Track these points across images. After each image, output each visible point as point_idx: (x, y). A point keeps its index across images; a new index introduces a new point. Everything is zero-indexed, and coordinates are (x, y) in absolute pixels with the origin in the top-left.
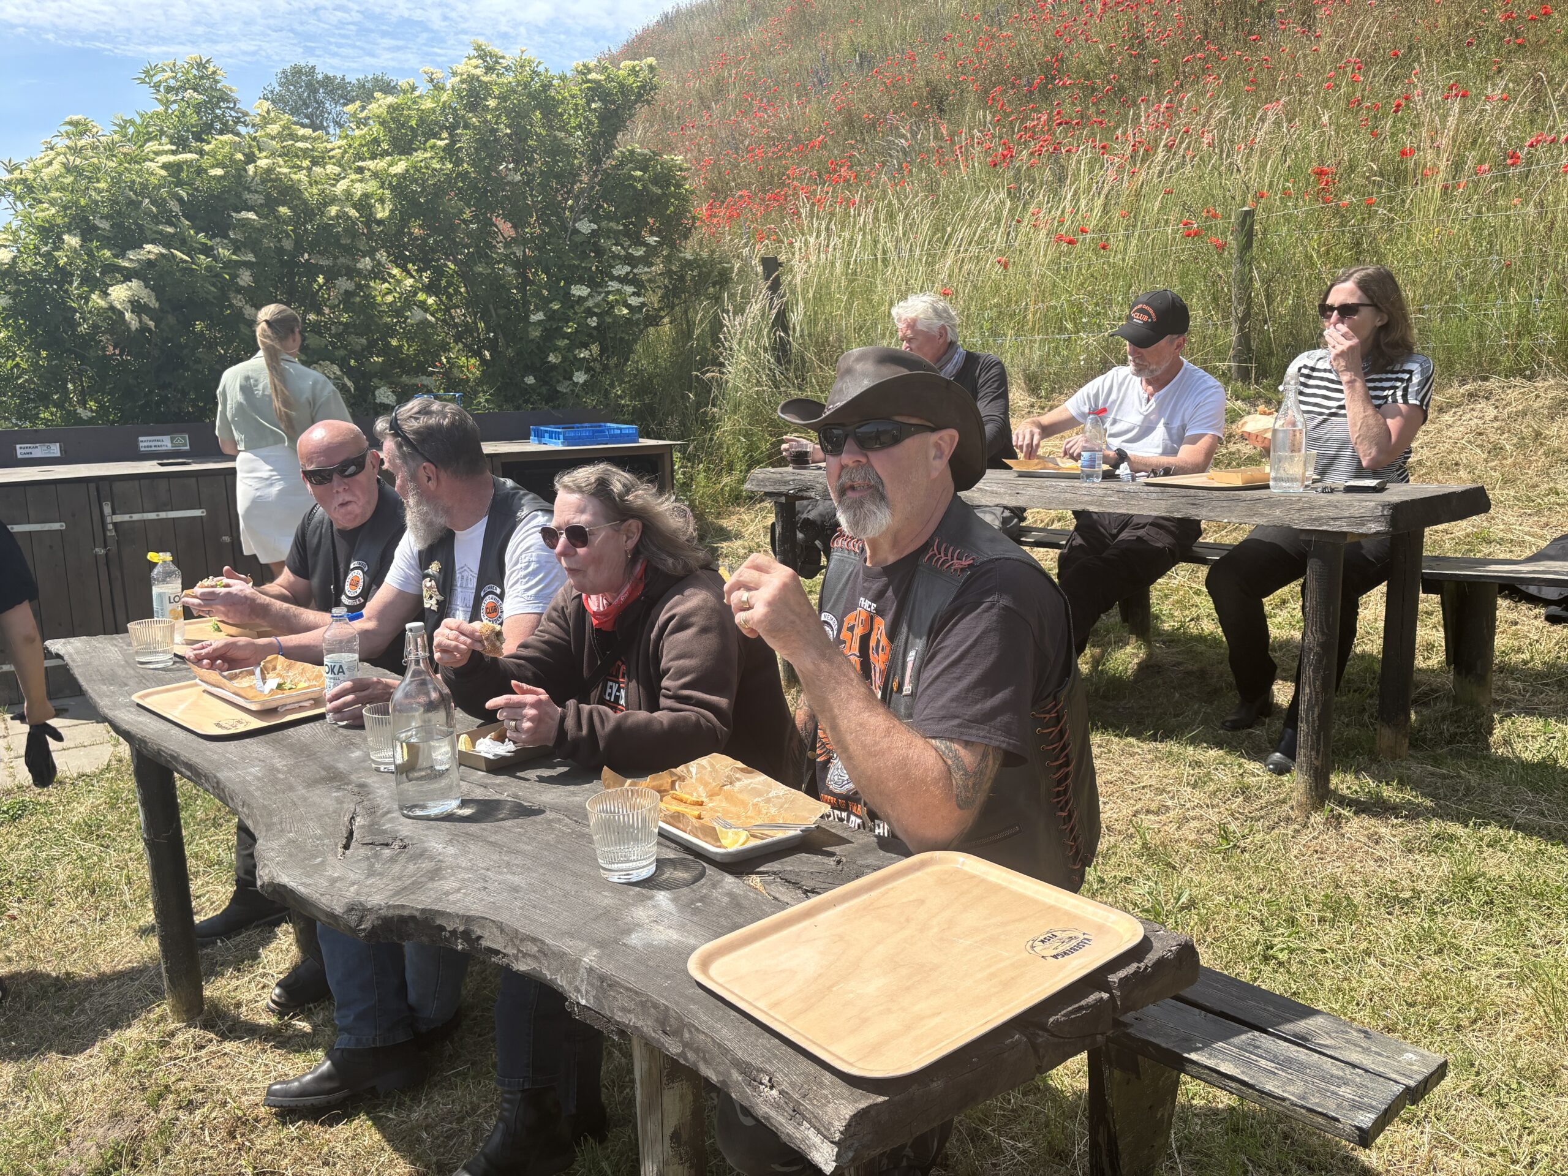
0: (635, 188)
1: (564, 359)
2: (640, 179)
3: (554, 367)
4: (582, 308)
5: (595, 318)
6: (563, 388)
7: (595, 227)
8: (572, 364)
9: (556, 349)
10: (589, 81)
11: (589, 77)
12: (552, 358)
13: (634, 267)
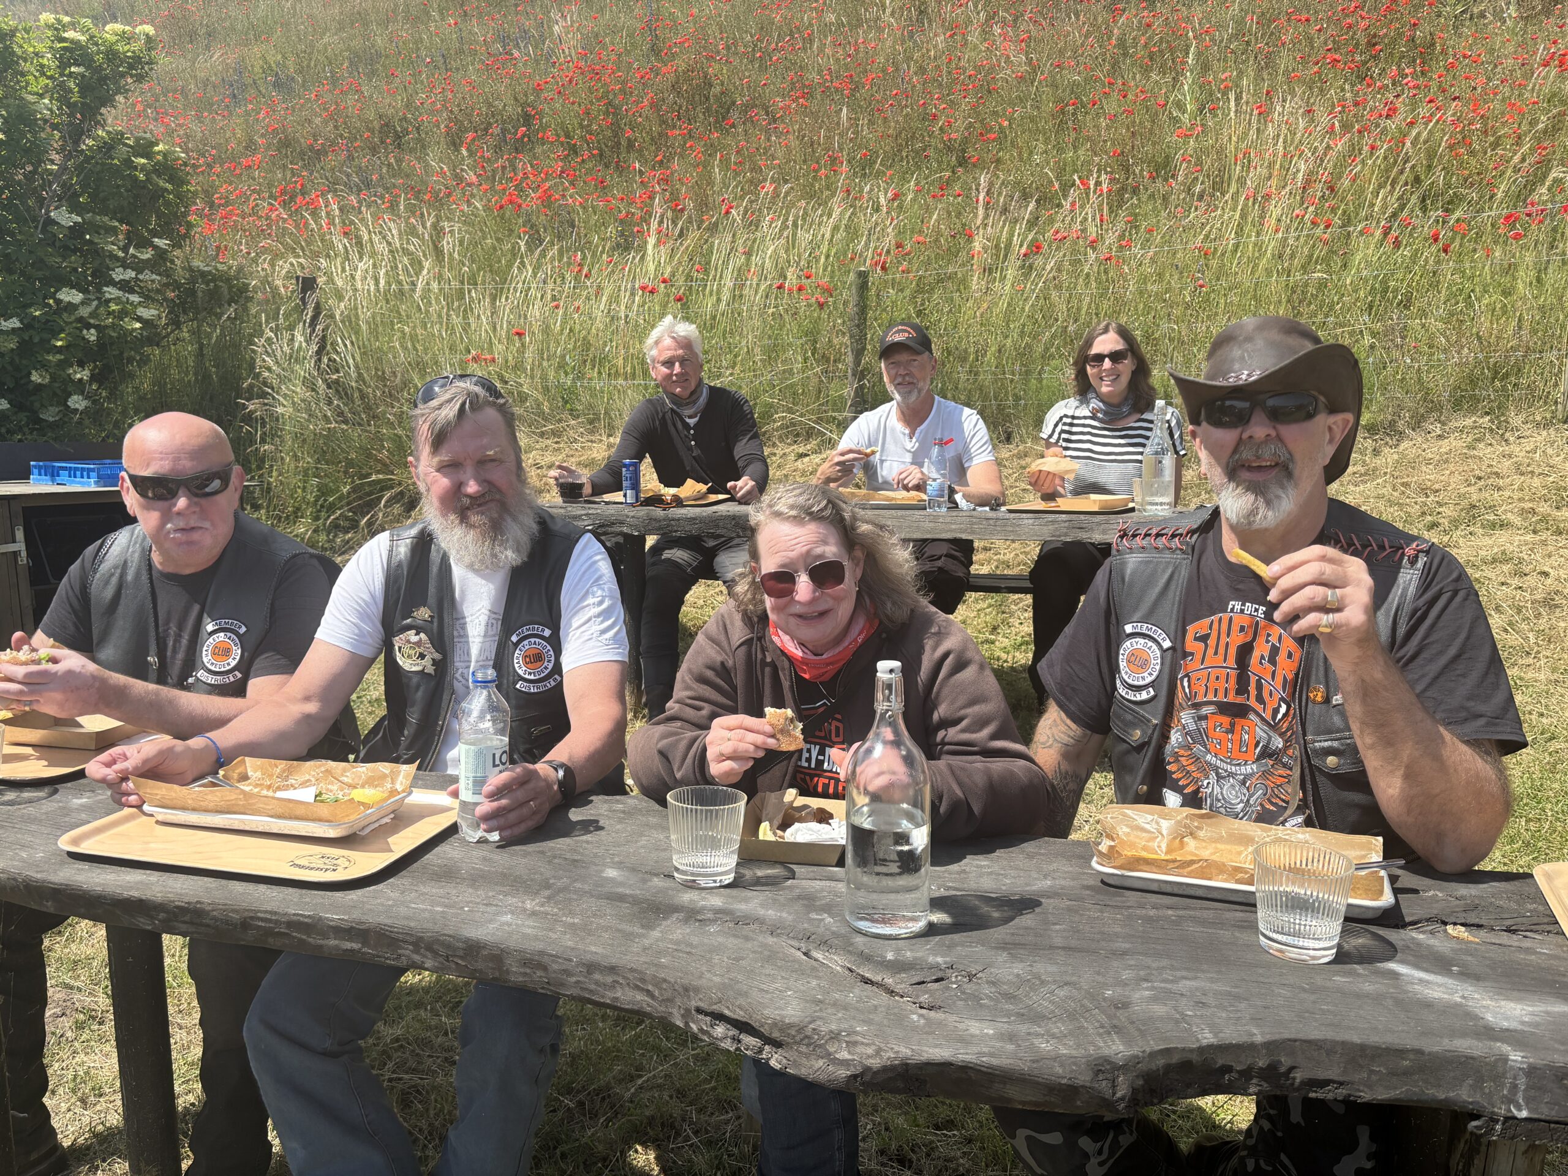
0: (136, 178)
1: (53, 379)
2: (143, 168)
3: (39, 387)
4: (73, 318)
5: (93, 331)
6: (50, 415)
7: (80, 219)
8: (64, 388)
9: (44, 366)
10: (64, 40)
11: (66, 35)
12: (35, 377)
13: (139, 271)
